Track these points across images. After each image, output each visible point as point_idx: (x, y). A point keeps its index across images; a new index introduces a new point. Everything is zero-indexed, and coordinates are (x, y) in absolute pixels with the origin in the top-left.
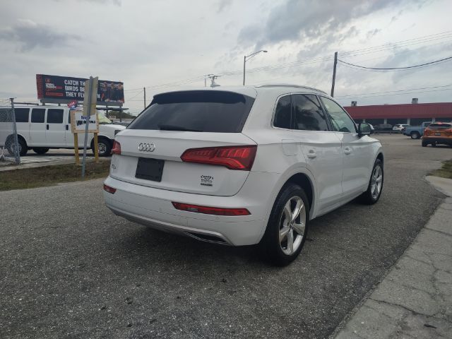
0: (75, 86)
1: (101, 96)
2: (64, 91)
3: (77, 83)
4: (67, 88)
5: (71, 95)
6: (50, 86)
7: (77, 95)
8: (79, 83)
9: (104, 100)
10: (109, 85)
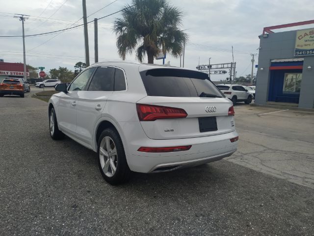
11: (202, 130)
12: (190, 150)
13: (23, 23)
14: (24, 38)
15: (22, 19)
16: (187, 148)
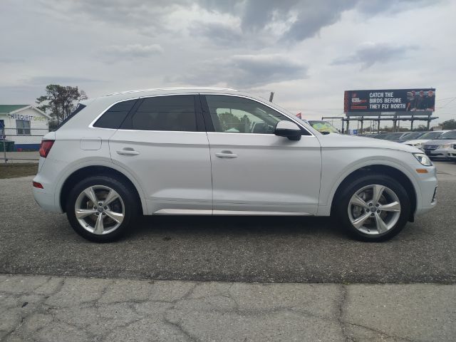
0: (380, 98)
1: (406, 106)
2: (368, 104)
3: (382, 95)
4: (372, 101)
5: (374, 107)
6: (356, 100)
7: (381, 106)
8: (384, 95)
9: (409, 110)
10: (417, 93)
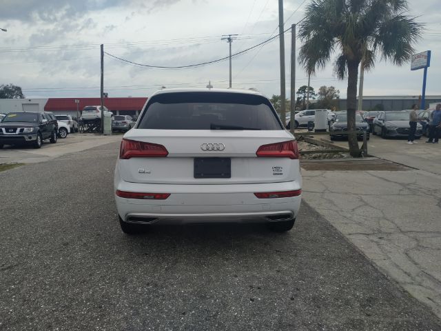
11: (197, 175)
12: (167, 200)
13: (230, 45)
14: (230, 59)
15: (230, 40)
16: (164, 196)
